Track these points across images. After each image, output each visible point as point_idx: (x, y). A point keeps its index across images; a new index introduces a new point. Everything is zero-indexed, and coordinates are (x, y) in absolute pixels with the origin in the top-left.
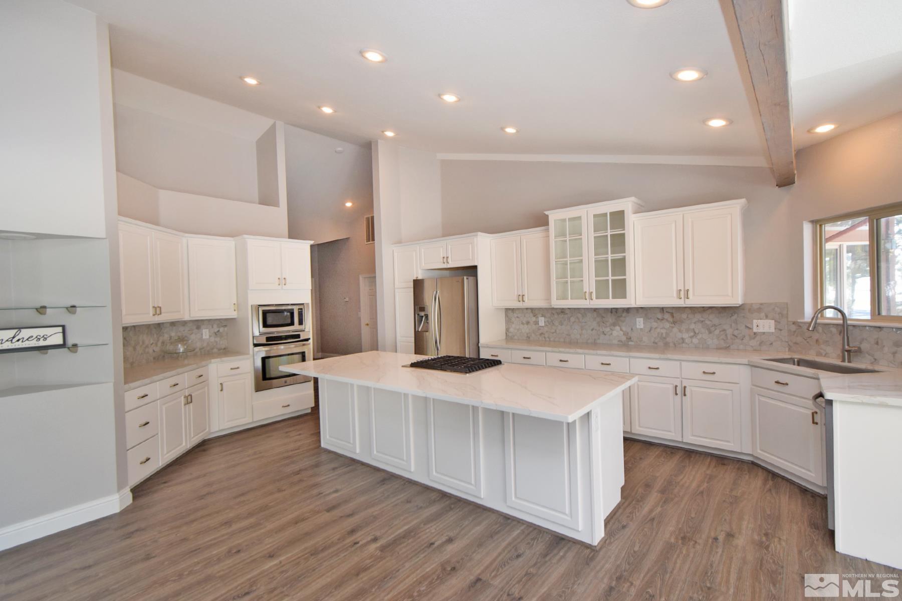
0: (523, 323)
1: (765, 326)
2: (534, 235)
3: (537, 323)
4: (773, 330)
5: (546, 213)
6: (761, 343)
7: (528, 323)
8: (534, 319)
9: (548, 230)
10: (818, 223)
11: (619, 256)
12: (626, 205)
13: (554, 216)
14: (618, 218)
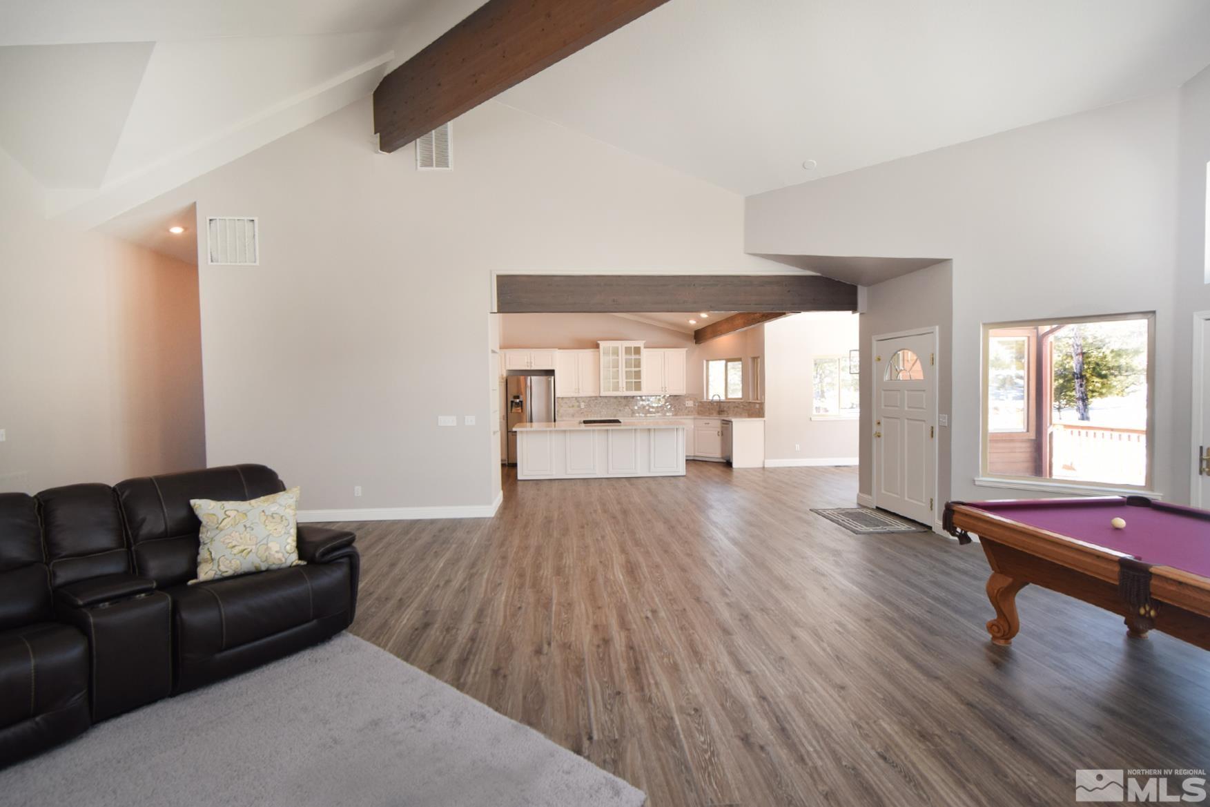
0: (569, 407)
1: (690, 404)
2: (587, 354)
3: (579, 406)
4: (692, 405)
5: (599, 342)
6: (689, 412)
7: (573, 406)
8: (578, 404)
9: (599, 351)
10: (708, 361)
11: (637, 369)
12: (640, 344)
13: (602, 344)
14: (637, 351)
